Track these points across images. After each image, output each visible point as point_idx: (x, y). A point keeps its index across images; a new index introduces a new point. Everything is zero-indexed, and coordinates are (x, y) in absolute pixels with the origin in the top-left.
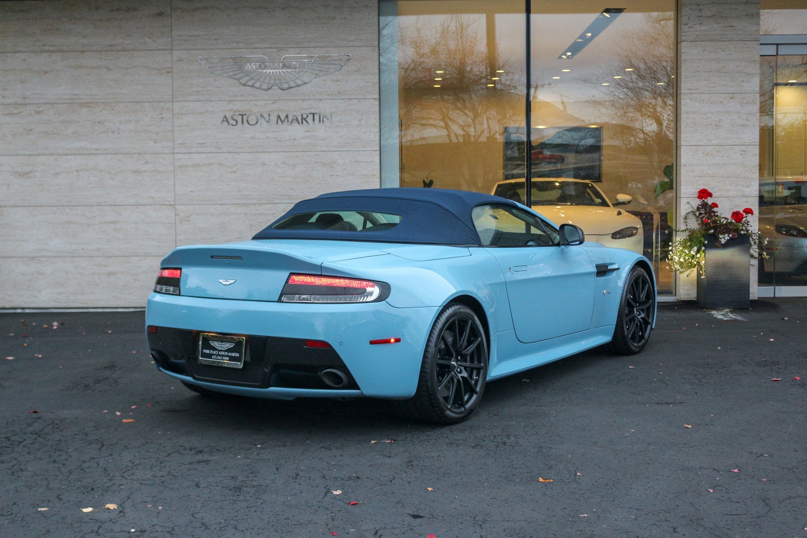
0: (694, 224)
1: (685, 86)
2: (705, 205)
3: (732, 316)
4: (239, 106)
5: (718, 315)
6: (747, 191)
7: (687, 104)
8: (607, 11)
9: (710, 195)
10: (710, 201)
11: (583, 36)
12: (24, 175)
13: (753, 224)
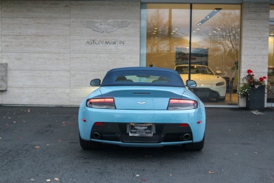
0: (246, 82)
1: (243, 35)
2: (249, 75)
3: (259, 113)
4: (93, 38)
5: (255, 113)
6: (264, 71)
7: (244, 41)
8: (216, 9)
9: (251, 72)
10: (251, 74)
11: (206, 18)
12: (19, 59)
13: (266, 82)
